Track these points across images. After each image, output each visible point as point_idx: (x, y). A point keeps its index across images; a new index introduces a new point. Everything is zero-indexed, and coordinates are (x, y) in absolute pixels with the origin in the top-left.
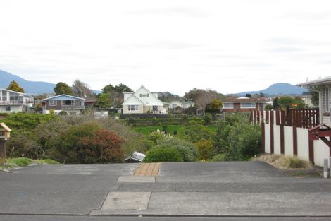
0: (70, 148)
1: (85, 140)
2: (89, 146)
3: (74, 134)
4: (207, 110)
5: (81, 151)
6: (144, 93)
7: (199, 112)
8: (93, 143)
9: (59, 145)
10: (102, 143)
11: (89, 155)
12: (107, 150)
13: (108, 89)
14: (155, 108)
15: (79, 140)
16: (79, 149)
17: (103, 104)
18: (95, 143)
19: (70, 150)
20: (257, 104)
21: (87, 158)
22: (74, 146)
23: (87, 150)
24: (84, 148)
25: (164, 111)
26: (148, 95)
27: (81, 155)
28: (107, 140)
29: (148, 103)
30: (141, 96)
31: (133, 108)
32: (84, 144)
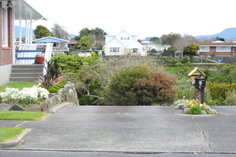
0: (128, 89)
1: (142, 82)
2: (146, 87)
3: (130, 76)
4: (185, 53)
5: (139, 92)
6: (125, 36)
7: (177, 54)
8: (150, 84)
9: (117, 86)
10: (158, 84)
11: (146, 95)
12: (162, 90)
13: (85, 32)
14: (135, 50)
15: (136, 82)
16: (136, 90)
17: (86, 46)
18: (152, 84)
19: (128, 90)
20: (232, 48)
21: (144, 99)
22: (132, 87)
23: (144, 90)
24: (141, 89)
25: (143, 53)
26: (128, 38)
27: (138, 95)
28: (161, 82)
29: (128, 45)
30: (122, 38)
31: (115, 50)
32: (142, 85)
